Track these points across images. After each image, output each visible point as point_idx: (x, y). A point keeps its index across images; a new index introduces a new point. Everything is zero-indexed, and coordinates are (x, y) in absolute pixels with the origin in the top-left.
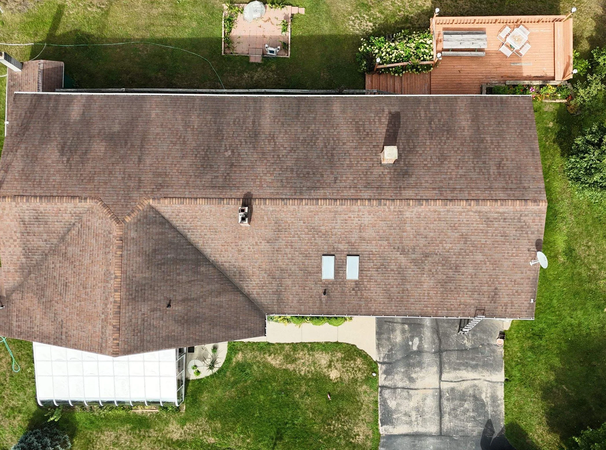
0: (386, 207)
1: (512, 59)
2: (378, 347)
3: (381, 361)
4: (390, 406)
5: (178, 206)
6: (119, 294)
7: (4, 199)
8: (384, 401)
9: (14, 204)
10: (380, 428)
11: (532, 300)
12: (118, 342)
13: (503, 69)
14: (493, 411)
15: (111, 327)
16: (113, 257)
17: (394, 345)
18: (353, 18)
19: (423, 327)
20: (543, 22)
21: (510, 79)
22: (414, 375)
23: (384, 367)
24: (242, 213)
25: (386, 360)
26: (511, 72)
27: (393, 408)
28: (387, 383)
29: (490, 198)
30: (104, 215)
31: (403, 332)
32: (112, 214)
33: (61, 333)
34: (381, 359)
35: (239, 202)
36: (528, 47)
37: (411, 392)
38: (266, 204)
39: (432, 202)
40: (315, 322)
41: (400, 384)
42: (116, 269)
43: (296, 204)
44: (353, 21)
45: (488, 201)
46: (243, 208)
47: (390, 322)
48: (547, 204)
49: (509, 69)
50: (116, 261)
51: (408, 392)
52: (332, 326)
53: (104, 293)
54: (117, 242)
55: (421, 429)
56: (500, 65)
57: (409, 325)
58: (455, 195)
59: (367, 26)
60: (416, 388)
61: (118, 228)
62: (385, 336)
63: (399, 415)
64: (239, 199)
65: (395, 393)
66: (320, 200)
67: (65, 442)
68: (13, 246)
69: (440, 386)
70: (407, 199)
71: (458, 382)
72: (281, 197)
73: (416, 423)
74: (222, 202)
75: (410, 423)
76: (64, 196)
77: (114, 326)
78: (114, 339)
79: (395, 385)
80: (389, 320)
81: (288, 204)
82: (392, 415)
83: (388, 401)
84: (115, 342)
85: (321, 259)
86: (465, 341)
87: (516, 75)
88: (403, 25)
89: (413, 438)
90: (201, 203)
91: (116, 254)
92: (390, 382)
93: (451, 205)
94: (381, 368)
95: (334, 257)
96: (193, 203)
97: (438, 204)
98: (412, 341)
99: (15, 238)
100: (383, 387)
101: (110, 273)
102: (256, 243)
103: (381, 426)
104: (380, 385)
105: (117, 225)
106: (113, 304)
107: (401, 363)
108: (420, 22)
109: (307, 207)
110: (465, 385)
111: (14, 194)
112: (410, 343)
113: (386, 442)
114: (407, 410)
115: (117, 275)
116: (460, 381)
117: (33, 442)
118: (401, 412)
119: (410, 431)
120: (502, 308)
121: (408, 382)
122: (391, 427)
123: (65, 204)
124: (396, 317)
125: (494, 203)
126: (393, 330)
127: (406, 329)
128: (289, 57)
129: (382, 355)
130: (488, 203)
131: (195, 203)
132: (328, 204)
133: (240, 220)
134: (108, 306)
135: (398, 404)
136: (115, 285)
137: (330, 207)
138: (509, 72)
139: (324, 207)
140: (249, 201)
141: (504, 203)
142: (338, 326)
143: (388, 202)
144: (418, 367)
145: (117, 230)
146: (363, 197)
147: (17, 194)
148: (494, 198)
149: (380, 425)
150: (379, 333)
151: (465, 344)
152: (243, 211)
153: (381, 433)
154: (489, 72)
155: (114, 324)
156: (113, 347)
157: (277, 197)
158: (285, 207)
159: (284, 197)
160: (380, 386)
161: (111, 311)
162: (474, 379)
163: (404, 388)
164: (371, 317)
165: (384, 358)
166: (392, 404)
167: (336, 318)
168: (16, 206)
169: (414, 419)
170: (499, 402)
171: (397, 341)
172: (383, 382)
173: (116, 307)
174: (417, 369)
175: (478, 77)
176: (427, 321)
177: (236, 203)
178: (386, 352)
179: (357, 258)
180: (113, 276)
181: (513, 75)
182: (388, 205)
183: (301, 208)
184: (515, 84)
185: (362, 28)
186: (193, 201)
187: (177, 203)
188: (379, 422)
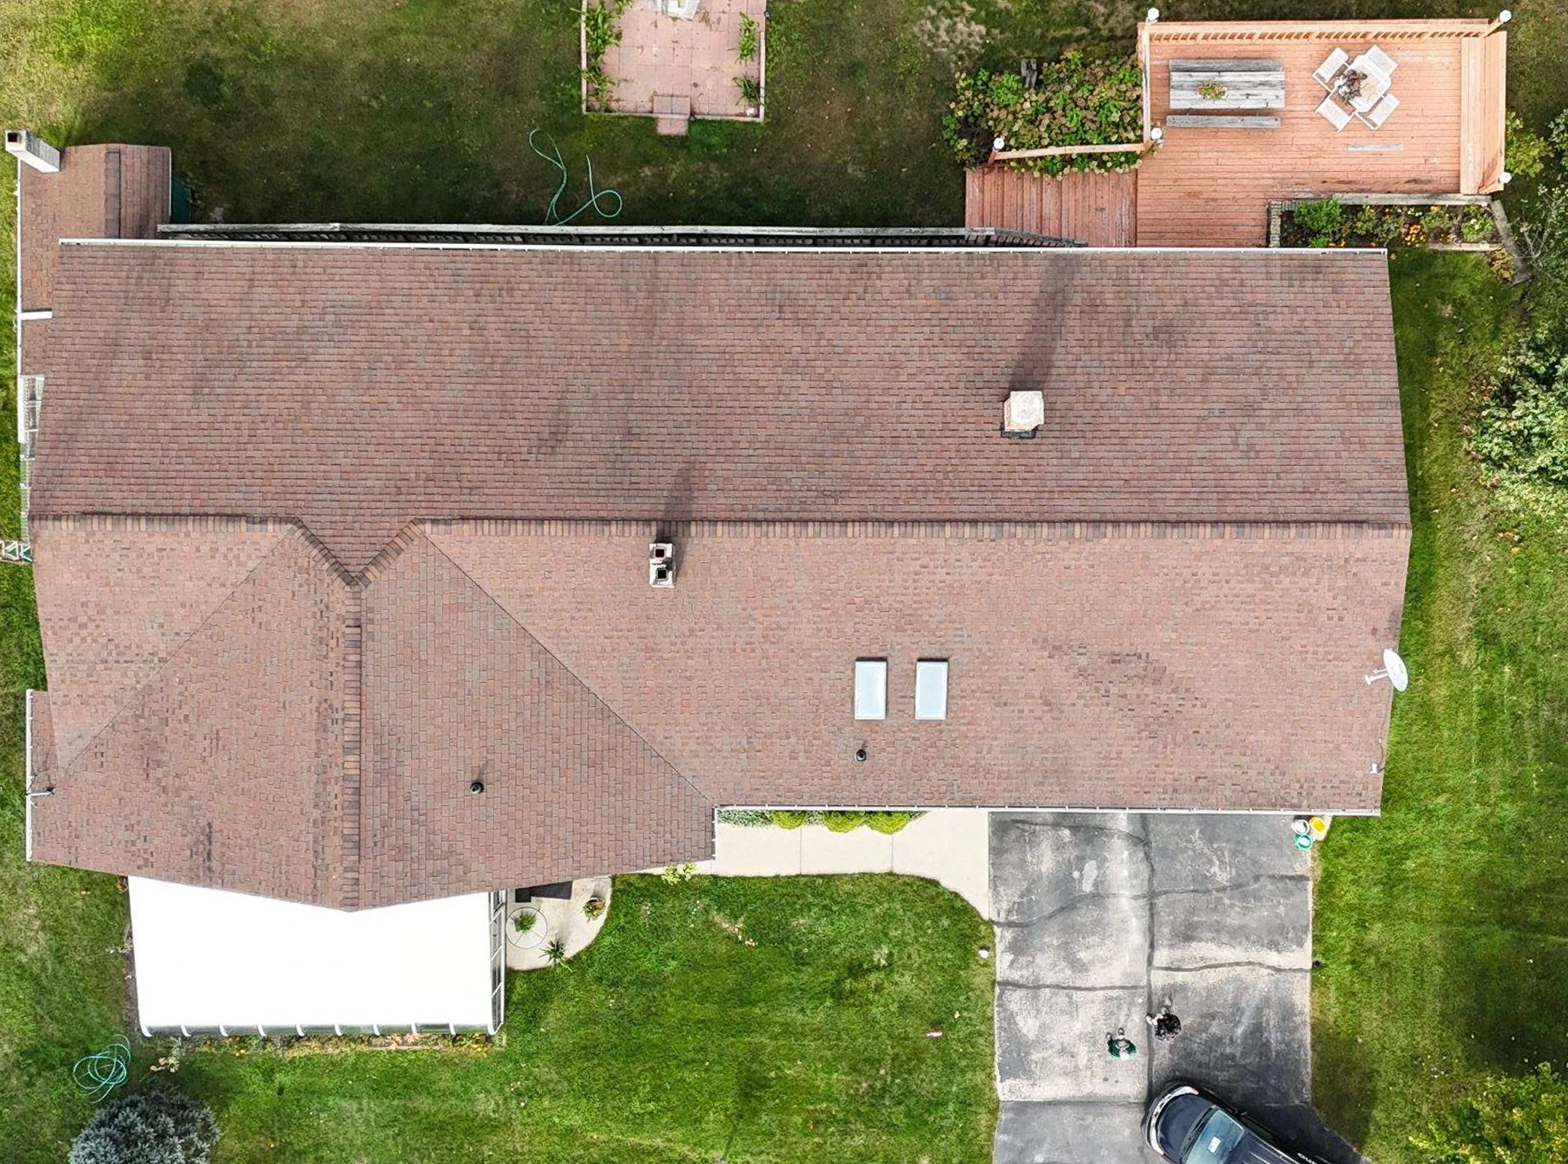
0: (1014, 542)
1: (1351, 134)
2: (995, 886)
3: (1002, 920)
4: (1024, 1031)
5: (497, 541)
6: (357, 758)
7: (57, 523)
8: (1010, 1019)
9: (81, 534)
10: (998, 1085)
11: (1374, 766)
12: (355, 875)
13: (1326, 161)
14: (1283, 1041)
15: (337, 840)
16: (339, 669)
17: (1034, 882)
18: (934, 12)
19: (1110, 836)
20: (1433, 36)
21: (1345, 187)
22: (1084, 956)
23: (1009, 935)
24: (659, 560)
25: (1014, 918)
26: (1347, 168)
27: (1032, 1036)
28: (1015, 975)
29: (1271, 517)
30: (312, 563)
31: (1059, 846)
32: (333, 561)
33: (209, 854)
34: (1003, 915)
35: (647, 530)
36: (1392, 102)
37: (1077, 996)
38: (715, 532)
39: (1129, 529)
40: (837, 824)
41: (1049, 978)
42: (347, 698)
43: (791, 534)
44: (933, 19)
45: (1267, 526)
46: (661, 546)
47: (1023, 822)
48: (1410, 533)
49: (1343, 161)
50: (347, 677)
51: (1070, 997)
52: (876, 833)
53: (317, 756)
54: (348, 631)
55: (1101, 1089)
56: (1320, 149)
57: (1075, 829)
58: (1185, 510)
59: (970, 35)
60: (1089, 985)
61: (350, 595)
62: (1013, 857)
63: (1045, 1054)
64: (648, 522)
65: (1035, 998)
66: (850, 524)
67: (206, 1127)
68: (77, 640)
69: (1149, 981)
70: (1067, 521)
71: (1196, 969)
72: (753, 515)
73: (1089, 1073)
74: (606, 528)
75: (1073, 1073)
76: (207, 515)
77: (345, 838)
78: (346, 870)
79: (1037, 979)
80: (1022, 817)
81: (771, 535)
82: (1027, 1053)
83: (1019, 1019)
84: (350, 875)
85: (853, 670)
86: (1215, 869)
87: (1359, 177)
88: (1068, 31)
89: (1081, 1109)
90: (553, 533)
91: (344, 659)
92: (1024, 972)
93: (1175, 536)
94: (1003, 937)
95: (884, 664)
96: (533, 533)
97: (1142, 535)
98: (1081, 870)
99: (83, 619)
100: (1005, 984)
101: (331, 707)
102: (691, 630)
103: (1002, 1081)
104: (999, 979)
105: (347, 588)
106: (341, 782)
107: (1054, 926)
108: (1112, 21)
109: (819, 542)
110: (1213, 977)
111: (80, 509)
112: (1076, 874)
113: (1013, 1121)
114: (1066, 1040)
115: (351, 712)
116: (1202, 968)
117: (134, 1125)
118: (1051, 1047)
119: (1073, 1093)
120: (1301, 787)
121: (1069, 972)
122: (1025, 1082)
123: (211, 537)
124: (1037, 810)
125: (1280, 531)
126: (1032, 842)
127: (1067, 840)
128: (761, 119)
129: (1005, 906)
130: (1267, 531)
131: (539, 532)
132: (870, 534)
133: (653, 575)
134: (329, 788)
135: (1043, 1027)
136: (346, 738)
137: (876, 541)
138: (1343, 168)
139: (862, 541)
140: (673, 528)
141: (1305, 531)
142: (891, 833)
143: (1019, 529)
144: (1093, 933)
145: (347, 602)
146: (958, 516)
147: (90, 509)
148: (1282, 518)
149: (999, 1077)
150: (996, 852)
151: (1215, 875)
152: (660, 553)
153: (1002, 1098)
154: (1289, 168)
155: (346, 832)
156: (346, 888)
157: (744, 515)
158: (764, 543)
159: (760, 516)
160: (999, 983)
161: (336, 802)
162: (1238, 964)
163: (1058, 987)
164: (977, 810)
165: (1009, 912)
166: (1028, 1026)
167: (889, 813)
168: (87, 541)
169: (1082, 1061)
170: (1298, 1019)
171: (1044, 870)
172: (1008, 972)
173: (350, 791)
174: (1093, 940)
175: (1262, 182)
176: (1121, 821)
177: (640, 533)
178: (1017, 899)
179: (944, 666)
180: (340, 715)
181: (1351, 177)
182: (1019, 536)
183: (802, 544)
184: (1357, 202)
185: (958, 41)
186: (533, 527)
187: (493, 533)
188: (997, 1073)
